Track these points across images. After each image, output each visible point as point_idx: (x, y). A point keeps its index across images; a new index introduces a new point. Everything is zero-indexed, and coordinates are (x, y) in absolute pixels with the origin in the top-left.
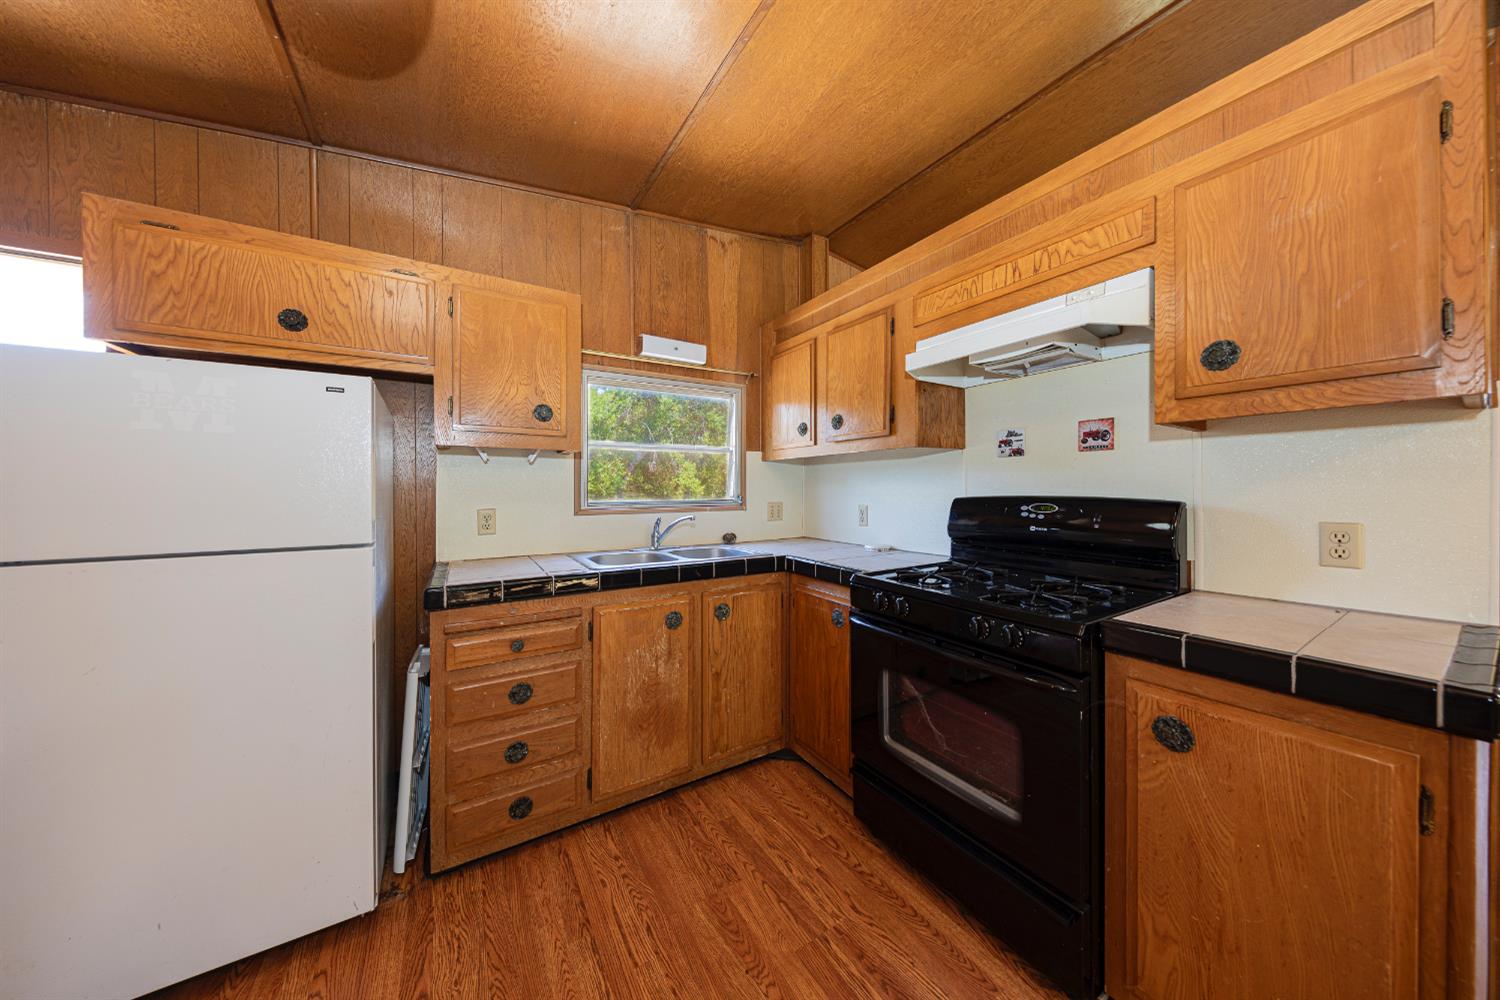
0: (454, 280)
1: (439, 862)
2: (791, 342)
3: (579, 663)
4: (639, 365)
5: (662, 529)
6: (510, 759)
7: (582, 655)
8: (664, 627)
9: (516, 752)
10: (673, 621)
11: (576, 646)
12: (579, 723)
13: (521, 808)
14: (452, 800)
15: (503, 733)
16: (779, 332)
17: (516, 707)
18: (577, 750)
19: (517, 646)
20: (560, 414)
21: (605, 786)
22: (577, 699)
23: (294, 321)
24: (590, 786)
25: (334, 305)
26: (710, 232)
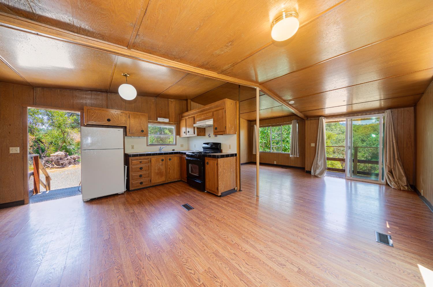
0: (130, 113)
1: (131, 189)
2: (183, 118)
3: (149, 165)
4: (157, 122)
5: (161, 148)
6: (140, 177)
7: (149, 164)
8: (161, 161)
9: (141, 176)
10: (163, 160)
11: (149, 163)
12: (149, 173)
13: (141, 183)
14: (132, 181)
15: (139, 173)
16: (182, 116)
17: (140, 170)
18: (149, 177)
19: (141, 162)
20: (145, 131)
21: (153, 182)
22: (149, 170)
23: (109, 120)
24: (151, 182)
25: (114, 118)
26: (169, 100)
